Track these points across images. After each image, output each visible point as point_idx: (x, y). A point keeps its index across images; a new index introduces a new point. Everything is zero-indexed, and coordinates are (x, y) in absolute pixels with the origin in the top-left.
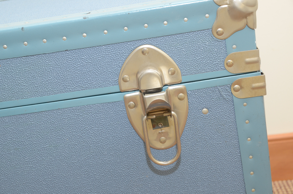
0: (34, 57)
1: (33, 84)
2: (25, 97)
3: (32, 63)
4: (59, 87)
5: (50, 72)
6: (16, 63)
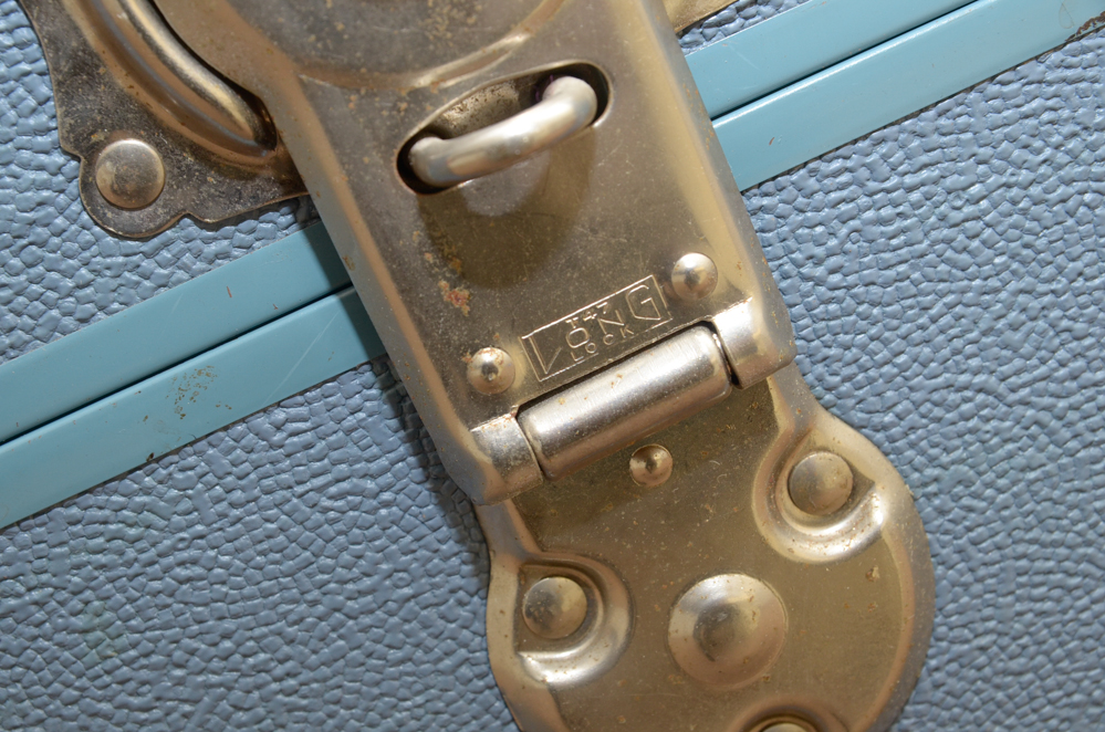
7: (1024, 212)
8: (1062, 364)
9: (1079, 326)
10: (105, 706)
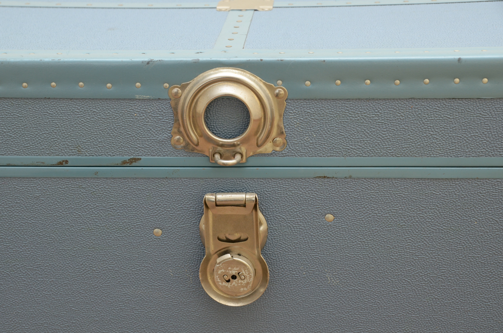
0: (462, 101)
1: (449, 138)
2: (433, 154)
3: (457, 110)
4: (486, 148)
5: (480, 125)
6: (435, 106)
7: (299, 198)
8: (296, 220)
9: (301, 216)
10: (145, 206)
